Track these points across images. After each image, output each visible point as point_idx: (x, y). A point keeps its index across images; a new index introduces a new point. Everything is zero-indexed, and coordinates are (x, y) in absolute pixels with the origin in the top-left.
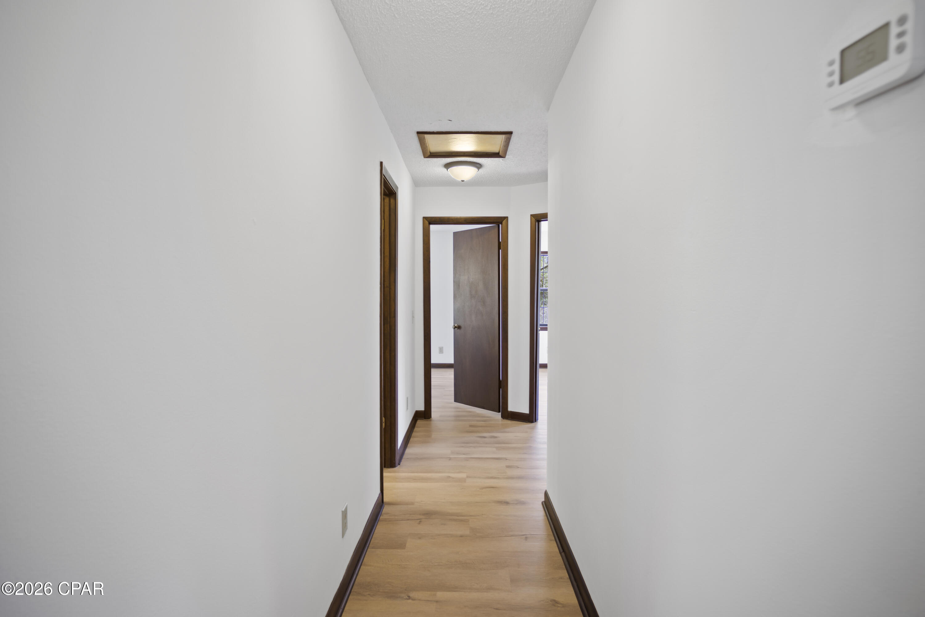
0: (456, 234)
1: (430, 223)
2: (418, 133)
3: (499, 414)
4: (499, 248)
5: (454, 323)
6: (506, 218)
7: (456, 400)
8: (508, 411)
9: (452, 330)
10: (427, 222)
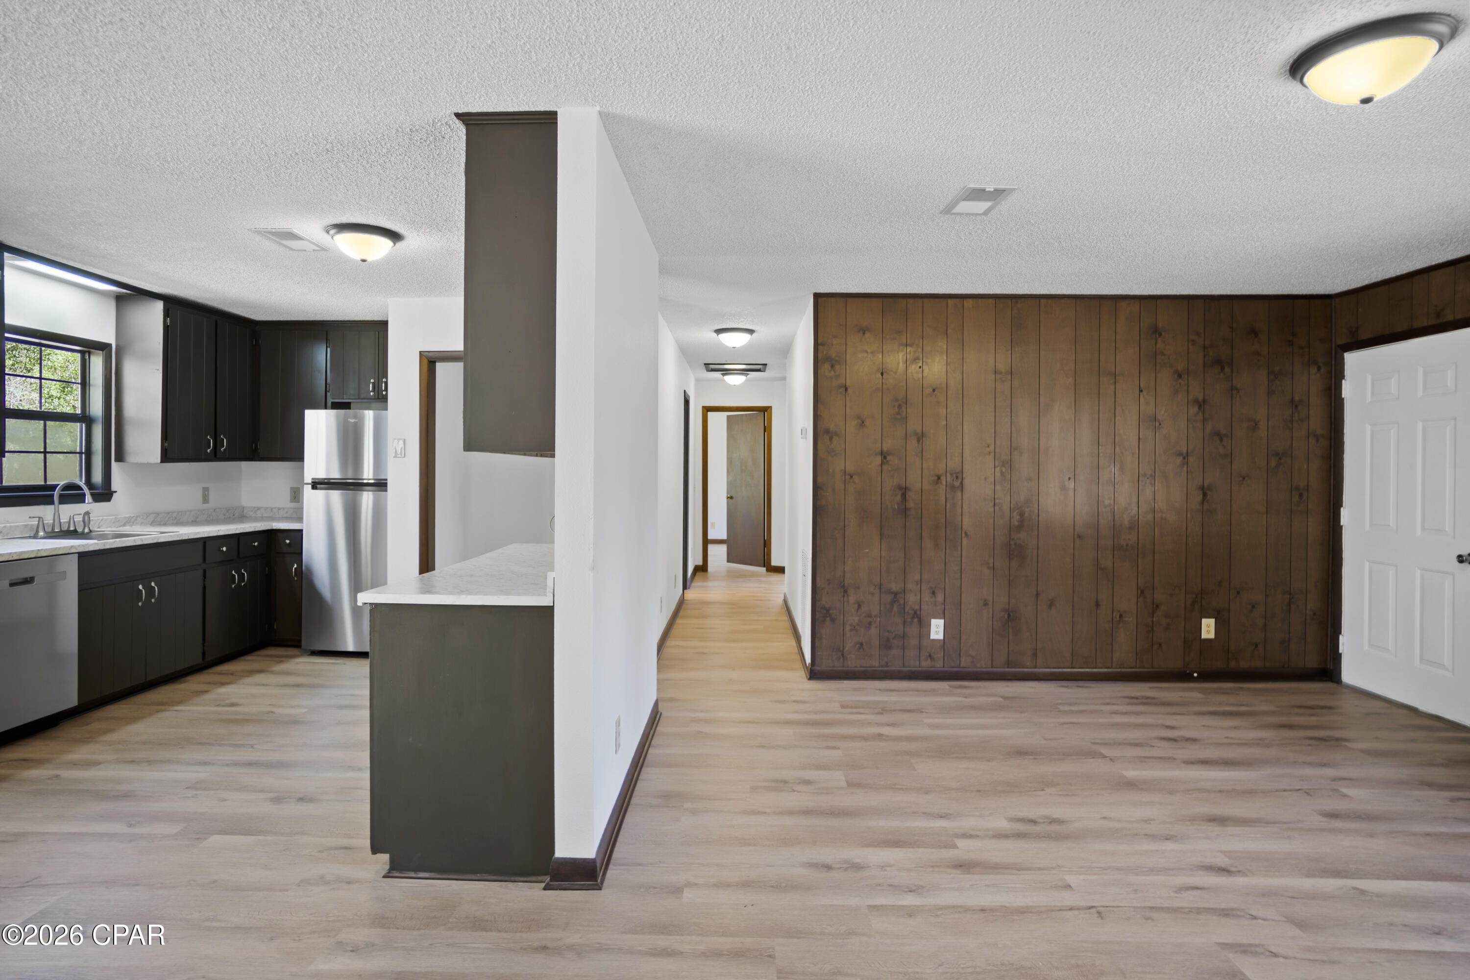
0: (728, 417)
1: (708, 411)
2: (705, 364)
3: (765, 569)
4: (765, 432)
5: (727, 494)
6: (770, 407)
7: (728, 561)
8: (771, 566)
9: (725, 500)
10: (706, 411)
